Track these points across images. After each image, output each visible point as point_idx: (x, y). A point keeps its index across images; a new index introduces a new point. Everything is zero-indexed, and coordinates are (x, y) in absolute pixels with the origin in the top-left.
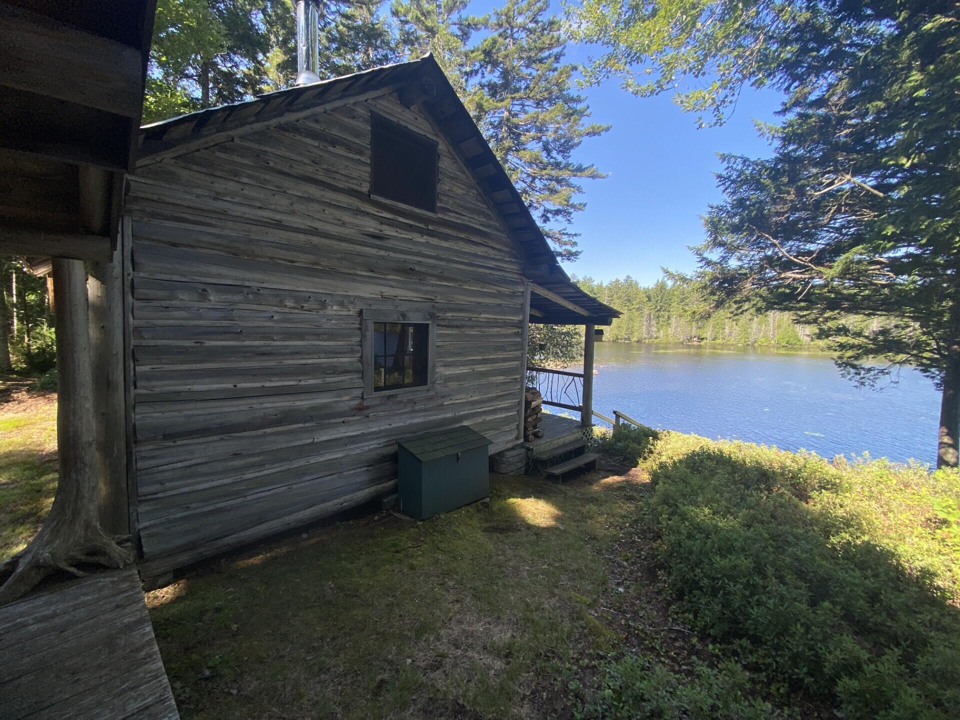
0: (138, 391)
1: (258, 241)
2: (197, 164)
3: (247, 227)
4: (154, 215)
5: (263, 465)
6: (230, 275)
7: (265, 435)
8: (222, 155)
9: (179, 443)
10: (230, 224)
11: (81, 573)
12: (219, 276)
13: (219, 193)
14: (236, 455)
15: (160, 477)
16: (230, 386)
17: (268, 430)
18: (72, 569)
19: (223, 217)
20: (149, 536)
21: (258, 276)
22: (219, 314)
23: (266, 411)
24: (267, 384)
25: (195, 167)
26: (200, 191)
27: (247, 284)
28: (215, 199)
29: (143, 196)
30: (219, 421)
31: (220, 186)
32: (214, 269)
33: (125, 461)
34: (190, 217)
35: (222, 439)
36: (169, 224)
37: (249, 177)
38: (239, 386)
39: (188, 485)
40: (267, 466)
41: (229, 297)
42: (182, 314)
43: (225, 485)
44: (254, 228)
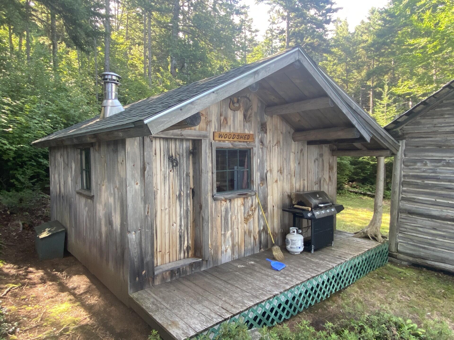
0: (403, 196)
1: (450, 140)
2: (428, 116)
3: (446, 135)
4: (412, 138)
5: (445, 237)
6: (437, 155)
7: (448, 224)
8: (438, 109)
9: (413, 216)
10: (439, 135)
11: (371, 239)
12: (432, 156)
13: (435, 124)
14: (434, 229)
15: (406, 226)
16: (434, 200)
17: (449, 223)
18: (370, 237)
19: (436, 133)
20: (400, 245)
21: (448, 155)
22: (431, 171)
23: (448, 213)
24: (450, 202)
25: (427, 118)
26: (429, 126)
27: (444, 158)
28: (434, 127)
29: (409, 132)
30: (427, 212)
31: (436, 121)
32: (430, 154)
33: (397, 217)
34: (423, 136)
35: (429, 220)
36: (416, 140)
37: (449, 114)
38: (437, 200)
39: (415, 233)
40: (447, 238)
41: (436, 164)
42: (417, 171)
43: (428, 239)
44: (448, 135)
